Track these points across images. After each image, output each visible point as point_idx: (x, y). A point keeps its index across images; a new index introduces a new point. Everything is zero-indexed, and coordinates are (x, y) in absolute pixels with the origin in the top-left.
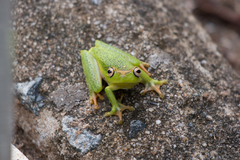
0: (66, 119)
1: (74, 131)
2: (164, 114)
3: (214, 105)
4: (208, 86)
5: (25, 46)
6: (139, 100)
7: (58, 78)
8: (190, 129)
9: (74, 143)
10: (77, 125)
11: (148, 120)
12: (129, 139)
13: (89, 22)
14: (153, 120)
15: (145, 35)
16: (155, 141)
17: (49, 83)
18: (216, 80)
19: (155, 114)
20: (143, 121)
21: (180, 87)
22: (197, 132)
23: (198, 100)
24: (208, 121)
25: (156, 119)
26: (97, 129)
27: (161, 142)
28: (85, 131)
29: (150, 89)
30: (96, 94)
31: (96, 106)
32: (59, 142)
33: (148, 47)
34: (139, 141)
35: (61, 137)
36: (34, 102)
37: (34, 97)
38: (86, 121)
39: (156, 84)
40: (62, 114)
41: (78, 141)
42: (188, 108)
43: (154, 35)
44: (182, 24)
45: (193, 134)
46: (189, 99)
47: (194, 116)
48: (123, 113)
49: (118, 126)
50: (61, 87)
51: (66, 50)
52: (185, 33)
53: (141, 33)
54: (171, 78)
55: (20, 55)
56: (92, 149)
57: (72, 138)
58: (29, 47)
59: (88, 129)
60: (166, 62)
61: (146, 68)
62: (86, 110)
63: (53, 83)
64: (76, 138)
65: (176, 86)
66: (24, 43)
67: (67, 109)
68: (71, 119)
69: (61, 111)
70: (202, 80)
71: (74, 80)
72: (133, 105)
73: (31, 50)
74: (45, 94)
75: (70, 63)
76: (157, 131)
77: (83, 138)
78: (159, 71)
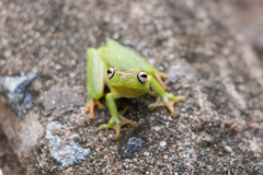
0: (52, 125)
1: (59, 140)
2: (172, 136)
3: (239, 136)
4: (236, 113)
5: (25, 36)
6: (145, 115)
7: (55, 77)
8: (200, 157)
9: (55, 155)
10: (64, 134)
11: (151, 140)
12: (123, 158)
13: (107, 19)
14: (157, 140)
15: (171, 43)
16: (154, 165)
17: (43, 82)
18: (249, 109)
19: (161, 134)
20: (145, 140)
21: (199, 108)
22: (208, 163)
23: (219, 126)
24: (226, 152)
25: (161, 140)
26: (86, 142)
27: (160, 167)
28: (72, 143)
29: (161, 104)
30: (95, 100)
31: (91, 115)
32: (40, 152)
33: (171, 57)
34: (134, 163)
35: (43, 146)
36: (21, 102)
37: (21, 96)
38: (76, 130)
39: (170, 99)
40: (50, 119)
41: (61, 153)
42: (203, 133)
43: (183, 45)
44: (226, 40)
45: (202, 164)
46: (206, 123)
47: (209, 144)
48: (123, 127)
49: (113, 141)
50: (56, 88)
51: (72, 47)
52: (226, 51)
53: (166, 39)
54: (191, 96)
55: (16, 45)
56: (75, 164)
57: (54, 148)
58: (29, 37)
59: (76, 140)
60: (189, 77)
61: (163, 79)
62: (78, 118)
63: (48, 83)
64: (60, 148)
65: (194, 105)
66: (25, 32)
67: (56, 114)
68: (59, 126)
69: (49, 116)
70: (231, 106)
71: (73, 82)
72: (137, 120)
73: (31, 41)
74: (36, 94)
75: (73, 62)
76: (158, 154)
77: (68, 150)
78: (177, 86)
